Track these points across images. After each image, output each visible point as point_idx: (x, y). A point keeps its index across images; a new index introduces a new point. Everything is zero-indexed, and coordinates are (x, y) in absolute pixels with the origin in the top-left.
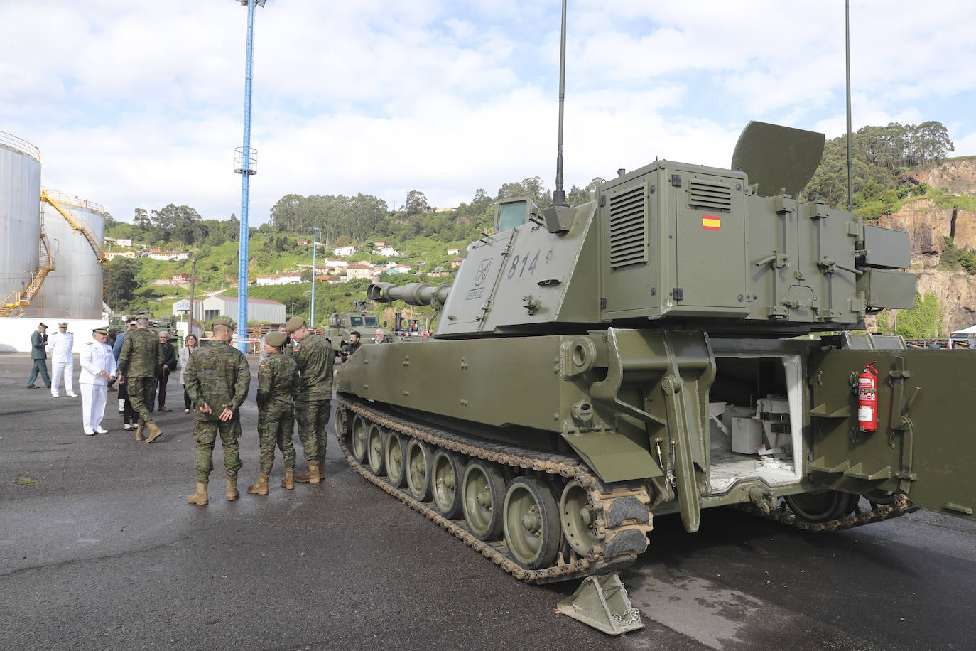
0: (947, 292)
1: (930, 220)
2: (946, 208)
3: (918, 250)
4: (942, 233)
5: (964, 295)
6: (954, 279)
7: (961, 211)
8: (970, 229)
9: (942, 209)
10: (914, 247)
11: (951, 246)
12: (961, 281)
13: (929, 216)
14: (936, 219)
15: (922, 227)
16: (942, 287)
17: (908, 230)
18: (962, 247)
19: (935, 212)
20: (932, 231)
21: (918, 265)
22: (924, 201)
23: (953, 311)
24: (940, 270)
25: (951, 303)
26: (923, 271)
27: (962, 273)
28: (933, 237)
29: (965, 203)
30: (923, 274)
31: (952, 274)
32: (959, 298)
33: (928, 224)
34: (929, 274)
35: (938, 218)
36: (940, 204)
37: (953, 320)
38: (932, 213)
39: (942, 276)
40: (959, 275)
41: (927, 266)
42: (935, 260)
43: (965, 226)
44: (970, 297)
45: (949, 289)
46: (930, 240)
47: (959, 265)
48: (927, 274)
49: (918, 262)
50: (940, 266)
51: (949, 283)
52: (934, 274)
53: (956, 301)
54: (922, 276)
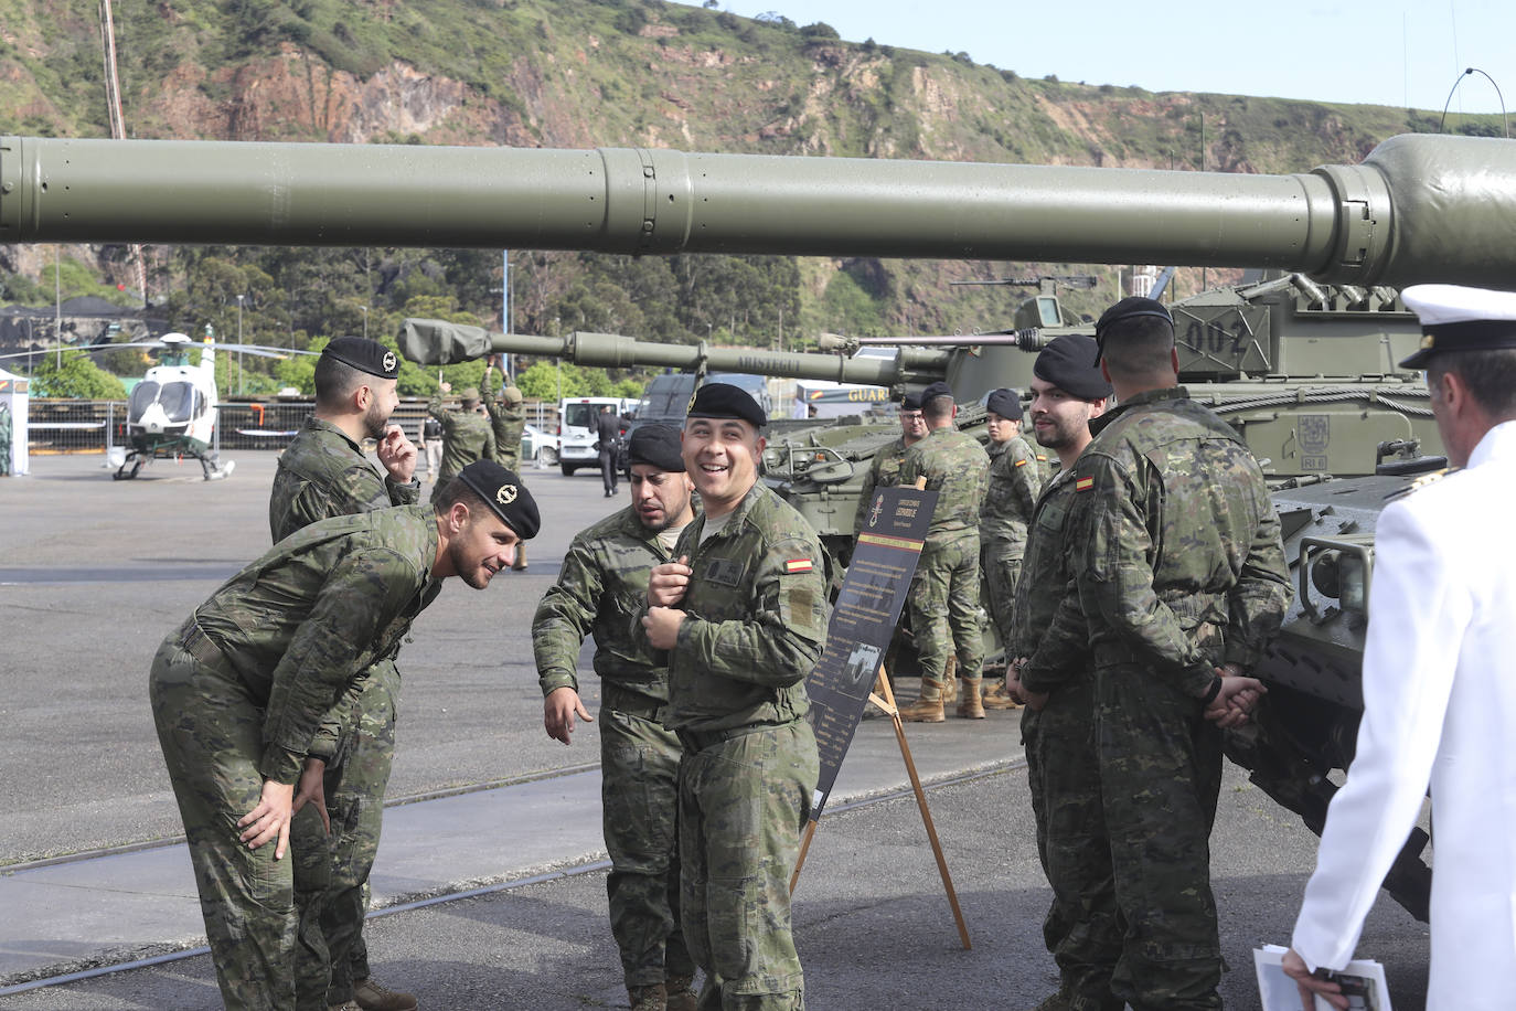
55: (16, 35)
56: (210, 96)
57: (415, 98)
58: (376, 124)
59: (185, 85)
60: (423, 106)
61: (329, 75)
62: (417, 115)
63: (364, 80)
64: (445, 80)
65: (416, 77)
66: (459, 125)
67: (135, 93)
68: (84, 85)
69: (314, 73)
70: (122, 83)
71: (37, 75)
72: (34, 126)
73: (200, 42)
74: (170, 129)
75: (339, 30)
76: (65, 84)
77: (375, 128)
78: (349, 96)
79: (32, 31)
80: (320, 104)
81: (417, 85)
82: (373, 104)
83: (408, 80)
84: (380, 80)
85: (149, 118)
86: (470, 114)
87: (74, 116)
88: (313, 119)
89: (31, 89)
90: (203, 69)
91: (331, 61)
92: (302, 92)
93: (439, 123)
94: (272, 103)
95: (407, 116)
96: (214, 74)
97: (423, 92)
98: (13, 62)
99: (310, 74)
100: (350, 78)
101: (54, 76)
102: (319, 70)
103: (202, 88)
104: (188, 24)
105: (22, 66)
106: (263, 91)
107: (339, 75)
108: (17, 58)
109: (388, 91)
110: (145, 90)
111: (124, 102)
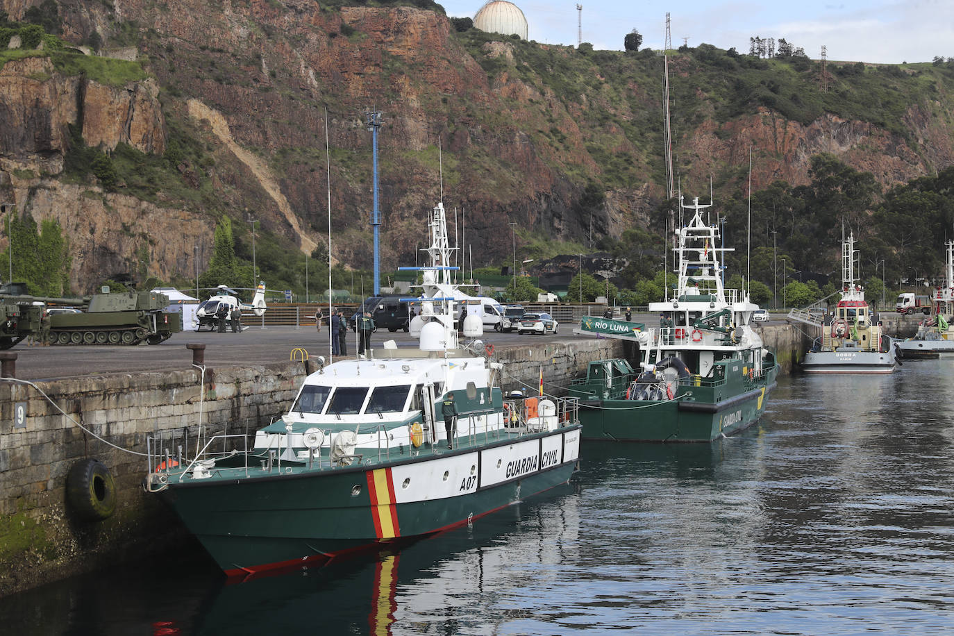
0: (77, 220)
1: (48, 96)
2: (70, 74)
3: (30, 145)
4: (65, 117)
5: (100, 227)
6: (86, 199)
7: (92, 82)
8: (105, 114)
9: (64, 75)
10: (23, 139)
11: (80, 141)
12: (95, 202)
13: (46, 89)
14: (56, 93)
15: (36, 106)
16: (68, 212)
17: (14, 109)
18: (95, 145)
19: (54, 82)
20: (52, 114)
21: (31, 172)
22: (38, 60)
23: (85, 253)
24: (65, 182)
25: (80, 239)
26: (38, 182)
27: (97, 189)
28: (53, 126)
29: (97, 68)
30: (39, 187)
31: (82, 190)
32: (92, 231)
33: (45, 101)
34: (49, 189)
35: (59, 91)
36: (61, 67)
37: (85, 268)
38: (50, 82)
39: (67, 192)
40: (92, 192)
41: (45, 175)
42: (57, 165)
43: (99, 108)
44: (109, 230)
45: (77, 215)
46: (47, 129)
47: (92, 176)
48: (45, 188)
49: (32, 167)
50: (64, 174)
51: (77, 205)
52: (55, 189)
53: (88, 235)
54: (38, 191)
55: (616, 109)
56: (720, 138)
57: (840, 133)
58: (814, 149)
59: (706, 133)
60: (845, 137)
61: (786, 123)
62: (841, 143)
63: (806, 125)
64: (859, 122)
65: (840, 121)
66: (867, 147)
67: (679, 137)
68: (652, 134)
69: (777, 123)
70: (673, 132)
71: (626, 130)
72: (621, 157)
73: (716, 108)
74: (697, 156)
75: (794, 98)
76: (642, 134)
77: (814, 151)
78: (797, 134)
79: (625, 106)
80: (780, 140)
81: (841, 126)
82: (812, 138)
83: (836, 123)
84: (817, 125)
85: (686, 151)
86: (874, 140)
87: (645, 151)
88: (776, 148)
89: (621, 138)
90: (717, 123)
91: (787, 115)
92: (770, 133)
93: (855, 146)
94: (753, 140)
95: (835, 144)
96: (723, 125)
97: (845, 130)
98: (612, 123)
99: (774, 123)
100: (798, 125)
101: (635, 129)
102: (779, 121)
103: (716, 133)
104: (710, 98)
105: (617, 125)
106: (748, 134)
107: (791, 123)
108: (615, 121)
109: (822, 131)
110: (685, 136)
111: (673, 143)
